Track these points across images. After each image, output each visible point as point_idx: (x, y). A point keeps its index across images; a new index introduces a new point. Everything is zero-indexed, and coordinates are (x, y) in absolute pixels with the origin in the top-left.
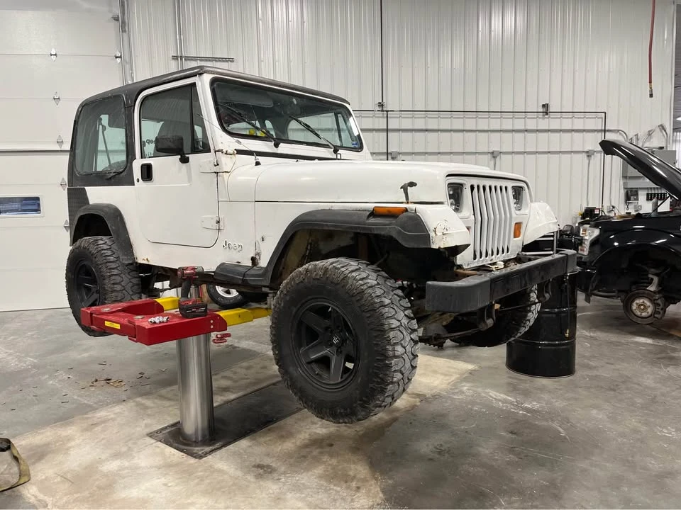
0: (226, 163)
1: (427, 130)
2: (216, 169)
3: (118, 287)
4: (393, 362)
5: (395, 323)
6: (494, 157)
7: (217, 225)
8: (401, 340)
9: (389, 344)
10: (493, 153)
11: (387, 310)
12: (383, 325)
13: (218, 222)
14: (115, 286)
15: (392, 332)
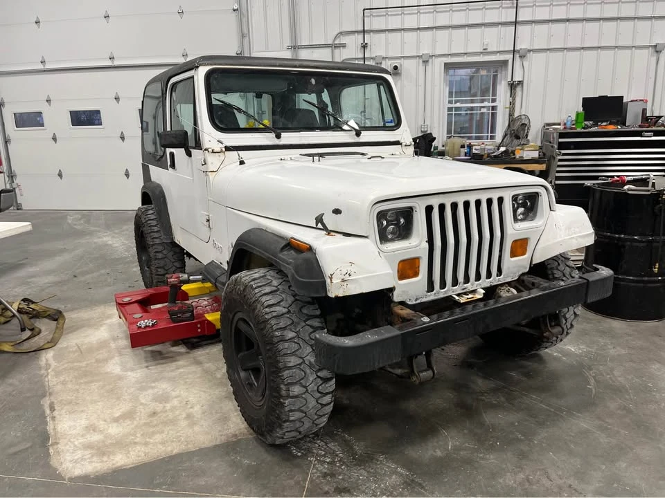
0: (213, 162)
1: (568, 20)
2: (204, 168)
3: (160, 256)
4: (287, 401)
5: (293, 361)
6: (657, 52)
7: (208, 223)
8: (302, 379)
9: (283, 383)
10: (655, 46)
11: (286, 345)
12: (279, 362)
13: (208, 221)
14: (157, 254)
15: (287, 371)
